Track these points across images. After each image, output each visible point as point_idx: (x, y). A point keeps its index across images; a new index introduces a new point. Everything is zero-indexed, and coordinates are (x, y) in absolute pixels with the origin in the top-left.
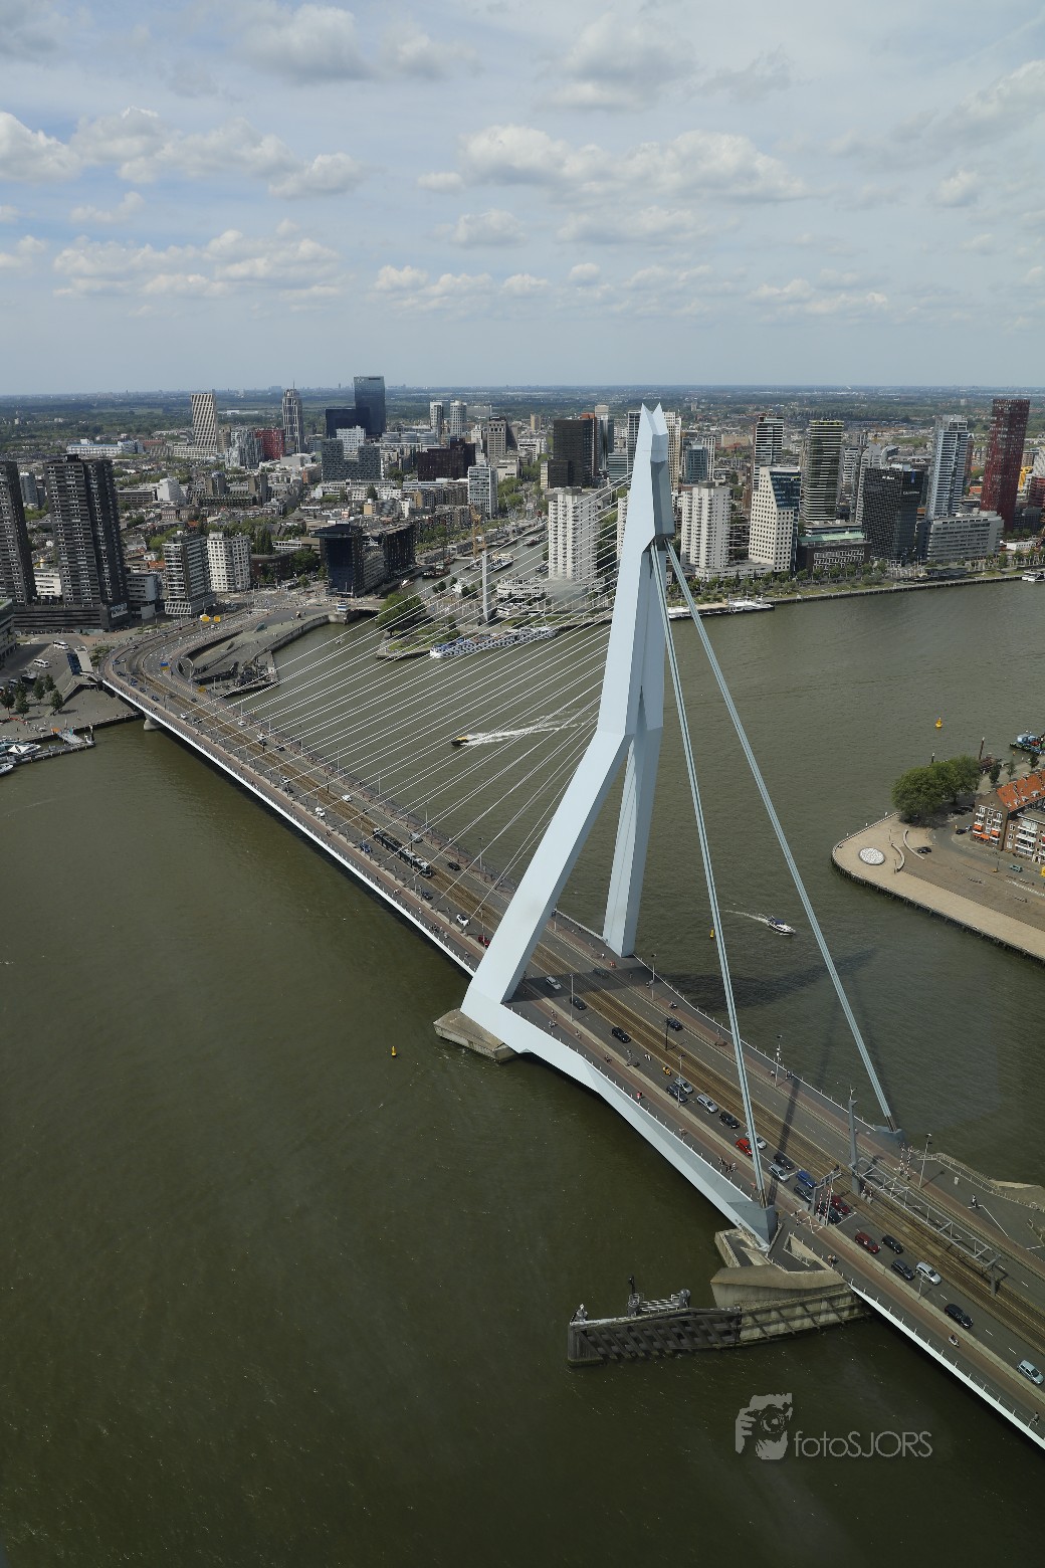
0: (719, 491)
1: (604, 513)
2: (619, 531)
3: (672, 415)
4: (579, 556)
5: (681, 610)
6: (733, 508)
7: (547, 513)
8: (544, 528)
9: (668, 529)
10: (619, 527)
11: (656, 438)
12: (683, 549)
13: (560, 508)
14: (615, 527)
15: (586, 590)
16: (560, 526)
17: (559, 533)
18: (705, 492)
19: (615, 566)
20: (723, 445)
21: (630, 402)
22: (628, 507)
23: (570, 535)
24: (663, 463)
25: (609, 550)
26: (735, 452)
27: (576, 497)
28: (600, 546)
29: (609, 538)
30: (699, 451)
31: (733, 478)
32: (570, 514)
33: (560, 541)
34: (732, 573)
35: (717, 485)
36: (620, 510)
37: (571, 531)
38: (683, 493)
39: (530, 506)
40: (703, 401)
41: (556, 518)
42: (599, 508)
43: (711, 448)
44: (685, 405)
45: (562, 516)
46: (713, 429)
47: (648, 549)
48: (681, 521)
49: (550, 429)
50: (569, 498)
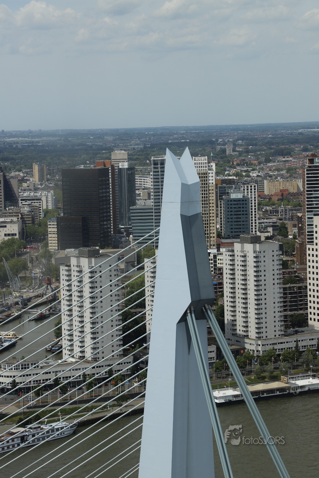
0: (265, 246)
1: (127, 278)
2: (148, 299)
3: (204, 160)
4: (100, 330)
5: (230, 392)
6: (285, 265)
7: (58, 280)
8: (55, 298)
9: (208, 293)
10: (147, 293)
11: (185, 188)
12: (228, 317)
13: (74, 273)
14: (142, 294)
15: (110, 373)
16: (75, 294)
17: (74, 303)
18: (249, 248)
19: (145, 340)
20: (266, 192)
21: (153, 146)
22: (157, 270)
23: (87, 304)
24: (196, 216)
25: (136, 322)
26: (282, 200)
27: (93, 259)
28: (125, 316)
29: (137, 306)
30: (239, 200)
31: (281, 230)
32: (86, 280)
33: (75, 313)
34: (289, 343)
35: (263, 239)
36: (147, 273)
37: (89, 300)
38: (222, 250)
39: (37, 272)
40: (240, 142)
41: (69, 285)
42: (122, 271)
43: (253, 196)
44: (218, 148)
45: (76, 283)
46: (254, 174)
47: (184, 319)
48: (221, 284)
49: (58, 181)
50: (84, 262)
